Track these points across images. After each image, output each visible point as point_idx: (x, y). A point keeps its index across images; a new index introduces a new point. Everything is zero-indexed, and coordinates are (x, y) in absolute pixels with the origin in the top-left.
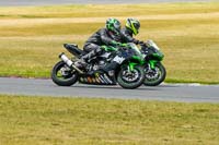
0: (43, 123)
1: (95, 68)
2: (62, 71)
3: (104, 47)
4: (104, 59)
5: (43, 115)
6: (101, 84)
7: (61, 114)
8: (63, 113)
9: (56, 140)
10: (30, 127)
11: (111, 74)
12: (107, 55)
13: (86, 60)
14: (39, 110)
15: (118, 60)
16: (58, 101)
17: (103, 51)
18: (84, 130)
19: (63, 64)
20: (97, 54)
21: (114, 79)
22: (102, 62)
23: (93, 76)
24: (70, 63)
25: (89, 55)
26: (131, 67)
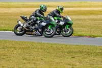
0: (67, 57)
1: (33, 27)
2: (19, 29)
3: (38, 18)
4: (37, 24)
5: (67, 53)
6: (35, 35)
7: (76, 53)
8: (77, 52)
9: (73, 65)
10: (61, 58)
11: (40, 30)
12: (39, 22)
13: (29, 24)
14: (65, 51)
15: (44, 24)
16: (74, 46)
17: (37, 20)
18: (86, 60)
19: (19, 25)
20: (34, 21)
21: (41, 33)
22: (36, 25)
23: (32, 31)
24: (22, 25)
25: (31, 21)
26: (49, 27)
